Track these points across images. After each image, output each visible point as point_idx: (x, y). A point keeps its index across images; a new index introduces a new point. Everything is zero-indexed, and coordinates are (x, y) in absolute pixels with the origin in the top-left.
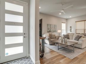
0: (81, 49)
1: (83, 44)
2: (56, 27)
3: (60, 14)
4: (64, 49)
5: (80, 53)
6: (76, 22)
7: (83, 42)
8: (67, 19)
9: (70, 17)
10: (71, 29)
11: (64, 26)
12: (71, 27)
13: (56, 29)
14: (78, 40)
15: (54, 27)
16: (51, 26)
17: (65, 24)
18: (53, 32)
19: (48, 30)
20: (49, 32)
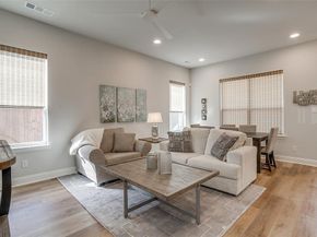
0: (234, 196)
1: (239, 176)
2: (145, 101)
3: (157, 42)
4: (157, 208)
5: (225, 228)
6: (221, 81)
7: (241, 164)
8: (190, 71)
9: (202, 60)
10: (205, 110)
11: (177, 95)
12: (204, 101)
13: (144, 108)
14: (222, 157)
15: (132, 101)
16: (120, 93)
17: (183, 89)
18: (127, 122)
19: (105, 114)
20: (112, 121)
